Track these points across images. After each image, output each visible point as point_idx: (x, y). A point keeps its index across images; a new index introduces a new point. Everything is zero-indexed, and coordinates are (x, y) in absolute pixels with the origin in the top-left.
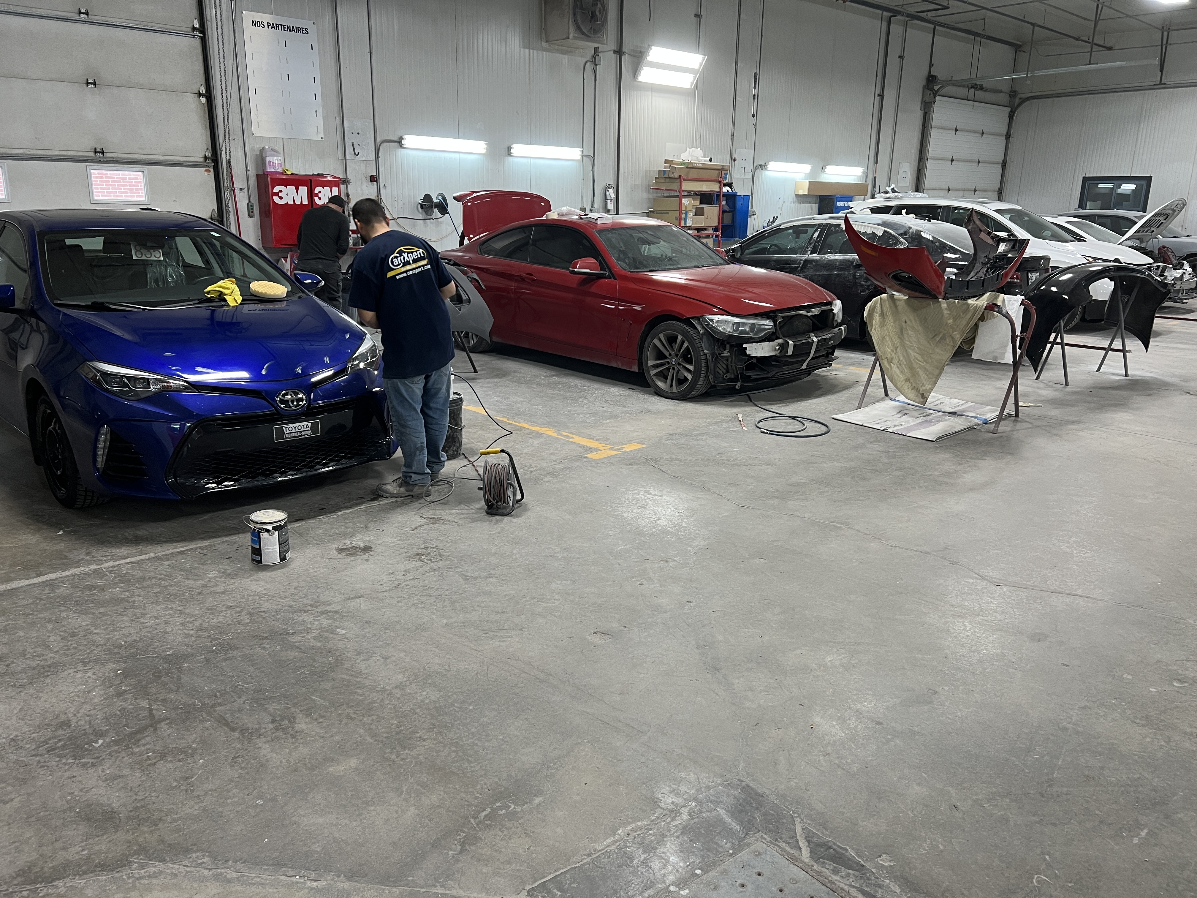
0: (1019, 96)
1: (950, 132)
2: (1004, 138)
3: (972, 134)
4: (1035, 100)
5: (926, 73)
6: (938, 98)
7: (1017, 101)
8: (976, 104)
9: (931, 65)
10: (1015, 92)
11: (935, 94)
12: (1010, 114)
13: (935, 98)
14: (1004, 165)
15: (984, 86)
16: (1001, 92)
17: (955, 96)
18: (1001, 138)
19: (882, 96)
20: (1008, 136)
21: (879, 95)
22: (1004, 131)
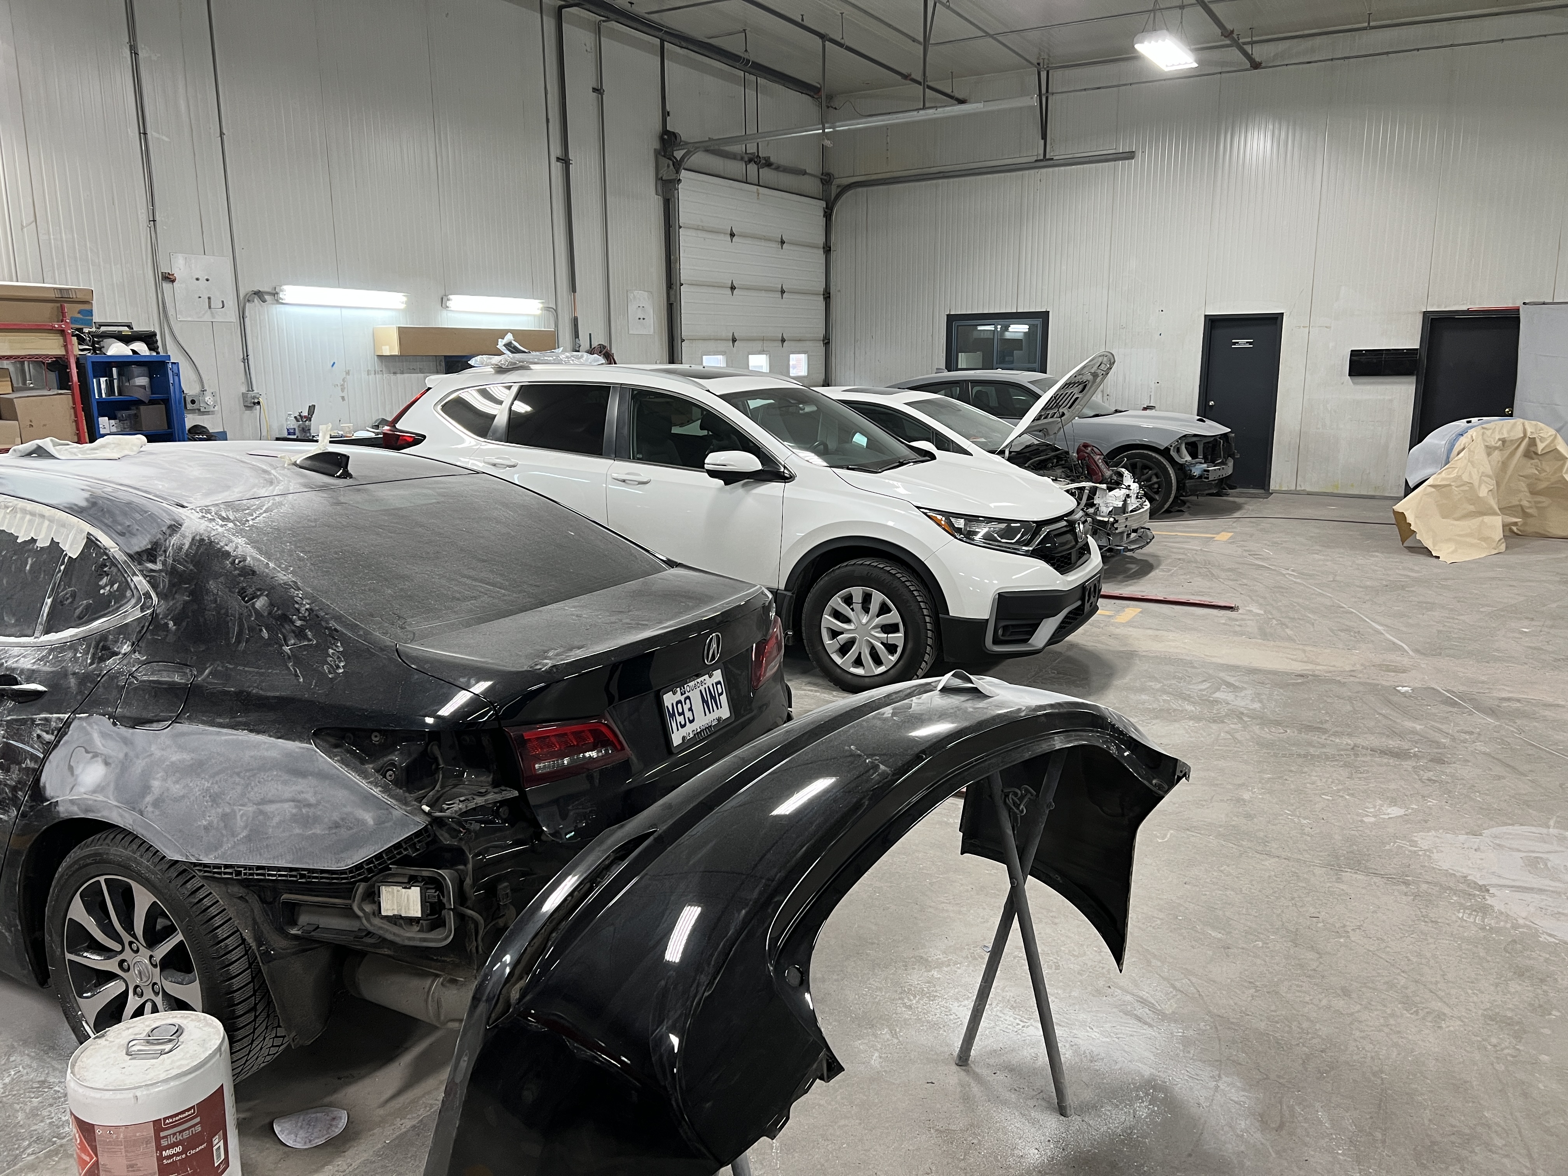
0: (836, 182)
1: (722, 237)
2: (821, 251)
3: (763, 243)
4: (860, 190)
5: (658, 127)
6: (684, 174)
7: (834, 191)
8: (761, 189)
9: (665, 114)
10: (828, 174)
11: (678, 166)
12: (825, 212)
13: (678, 172)
14: (827, 296)
15: (772, 160)
16: (804, 173)
17: (722, 174)
18: (815, 251)
19: (565, 161)
20: (827, 249)
21: (558, 159)
22: (821, 240)
